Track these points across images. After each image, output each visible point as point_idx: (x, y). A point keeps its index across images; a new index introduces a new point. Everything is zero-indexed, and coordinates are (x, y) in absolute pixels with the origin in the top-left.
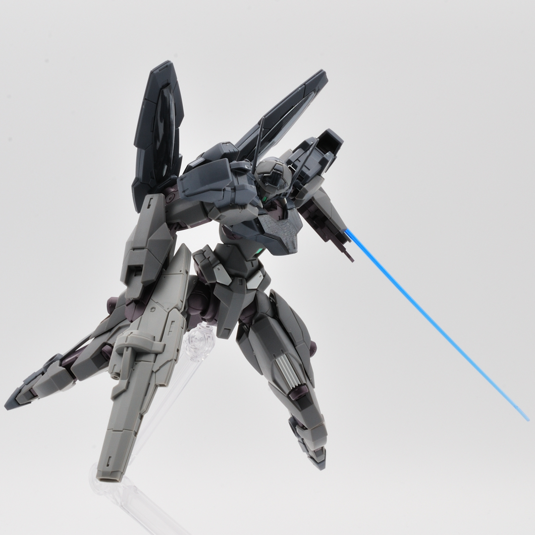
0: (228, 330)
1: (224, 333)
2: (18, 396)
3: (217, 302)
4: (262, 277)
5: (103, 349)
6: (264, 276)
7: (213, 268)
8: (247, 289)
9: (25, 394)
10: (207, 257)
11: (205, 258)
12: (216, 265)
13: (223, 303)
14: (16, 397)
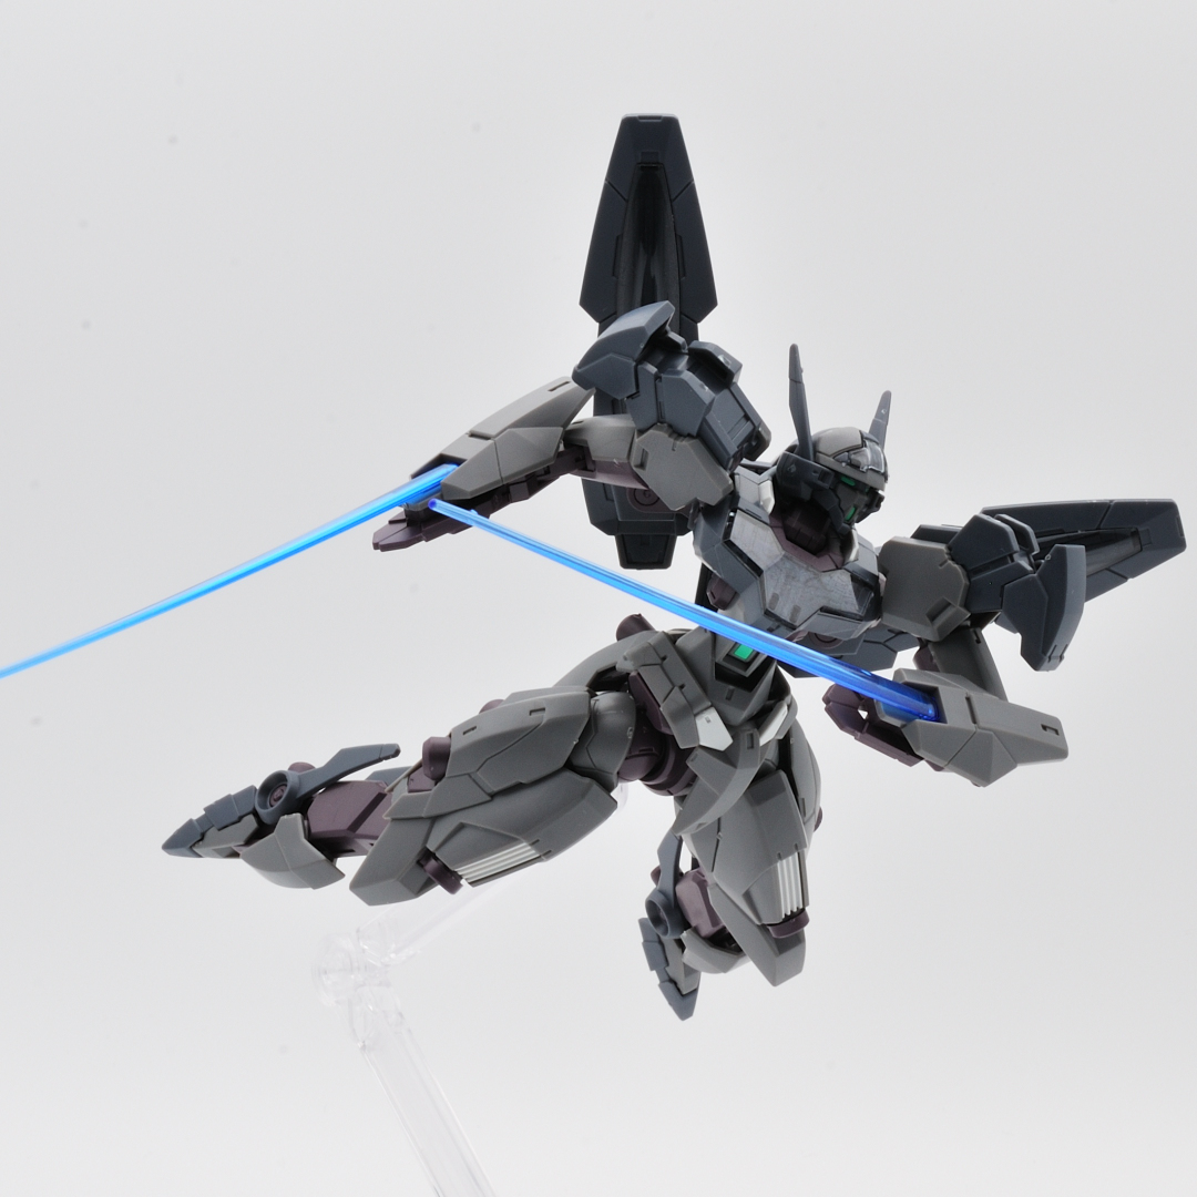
6: (789, 708)
7: (698, 715)
12: (704, 711)
13: (704, 782)
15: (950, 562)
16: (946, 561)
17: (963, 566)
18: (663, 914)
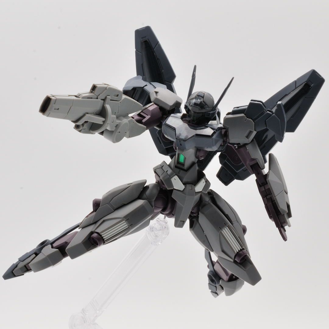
0: (183, 222)
1: (179, 224)
2: (15, 270)
3: (174, 202)
4: (205, 183)
5: (92, 236)
6: (206, 182)
7: (171, 178)
8: (195, 192)
9: (21, 269)
10: (166, 171)
11: (164, 171)
12: (173, 177)
13: (179, 203)
14: (13, 270)
15: (248, 119)
16: (246, 119)
17: (251, 119)
18: (213, 278)
